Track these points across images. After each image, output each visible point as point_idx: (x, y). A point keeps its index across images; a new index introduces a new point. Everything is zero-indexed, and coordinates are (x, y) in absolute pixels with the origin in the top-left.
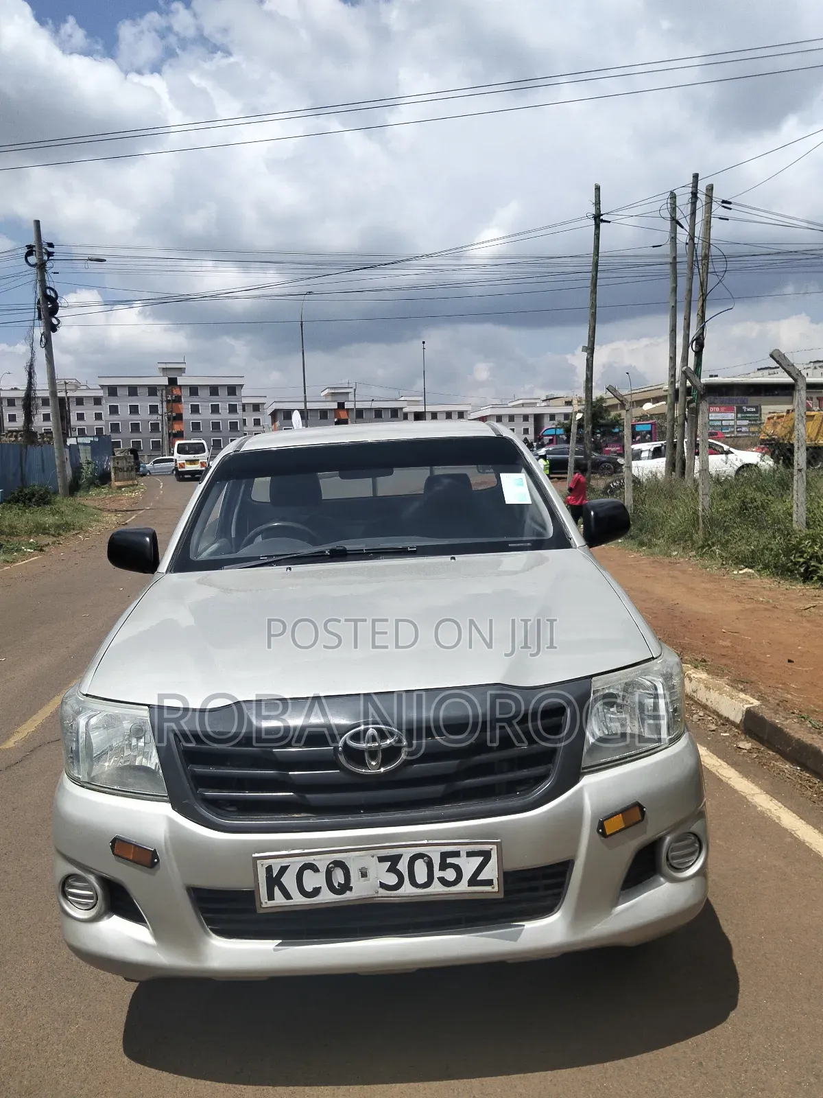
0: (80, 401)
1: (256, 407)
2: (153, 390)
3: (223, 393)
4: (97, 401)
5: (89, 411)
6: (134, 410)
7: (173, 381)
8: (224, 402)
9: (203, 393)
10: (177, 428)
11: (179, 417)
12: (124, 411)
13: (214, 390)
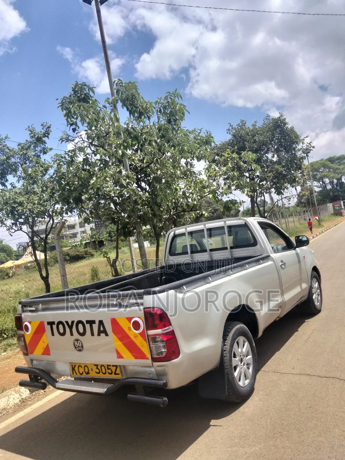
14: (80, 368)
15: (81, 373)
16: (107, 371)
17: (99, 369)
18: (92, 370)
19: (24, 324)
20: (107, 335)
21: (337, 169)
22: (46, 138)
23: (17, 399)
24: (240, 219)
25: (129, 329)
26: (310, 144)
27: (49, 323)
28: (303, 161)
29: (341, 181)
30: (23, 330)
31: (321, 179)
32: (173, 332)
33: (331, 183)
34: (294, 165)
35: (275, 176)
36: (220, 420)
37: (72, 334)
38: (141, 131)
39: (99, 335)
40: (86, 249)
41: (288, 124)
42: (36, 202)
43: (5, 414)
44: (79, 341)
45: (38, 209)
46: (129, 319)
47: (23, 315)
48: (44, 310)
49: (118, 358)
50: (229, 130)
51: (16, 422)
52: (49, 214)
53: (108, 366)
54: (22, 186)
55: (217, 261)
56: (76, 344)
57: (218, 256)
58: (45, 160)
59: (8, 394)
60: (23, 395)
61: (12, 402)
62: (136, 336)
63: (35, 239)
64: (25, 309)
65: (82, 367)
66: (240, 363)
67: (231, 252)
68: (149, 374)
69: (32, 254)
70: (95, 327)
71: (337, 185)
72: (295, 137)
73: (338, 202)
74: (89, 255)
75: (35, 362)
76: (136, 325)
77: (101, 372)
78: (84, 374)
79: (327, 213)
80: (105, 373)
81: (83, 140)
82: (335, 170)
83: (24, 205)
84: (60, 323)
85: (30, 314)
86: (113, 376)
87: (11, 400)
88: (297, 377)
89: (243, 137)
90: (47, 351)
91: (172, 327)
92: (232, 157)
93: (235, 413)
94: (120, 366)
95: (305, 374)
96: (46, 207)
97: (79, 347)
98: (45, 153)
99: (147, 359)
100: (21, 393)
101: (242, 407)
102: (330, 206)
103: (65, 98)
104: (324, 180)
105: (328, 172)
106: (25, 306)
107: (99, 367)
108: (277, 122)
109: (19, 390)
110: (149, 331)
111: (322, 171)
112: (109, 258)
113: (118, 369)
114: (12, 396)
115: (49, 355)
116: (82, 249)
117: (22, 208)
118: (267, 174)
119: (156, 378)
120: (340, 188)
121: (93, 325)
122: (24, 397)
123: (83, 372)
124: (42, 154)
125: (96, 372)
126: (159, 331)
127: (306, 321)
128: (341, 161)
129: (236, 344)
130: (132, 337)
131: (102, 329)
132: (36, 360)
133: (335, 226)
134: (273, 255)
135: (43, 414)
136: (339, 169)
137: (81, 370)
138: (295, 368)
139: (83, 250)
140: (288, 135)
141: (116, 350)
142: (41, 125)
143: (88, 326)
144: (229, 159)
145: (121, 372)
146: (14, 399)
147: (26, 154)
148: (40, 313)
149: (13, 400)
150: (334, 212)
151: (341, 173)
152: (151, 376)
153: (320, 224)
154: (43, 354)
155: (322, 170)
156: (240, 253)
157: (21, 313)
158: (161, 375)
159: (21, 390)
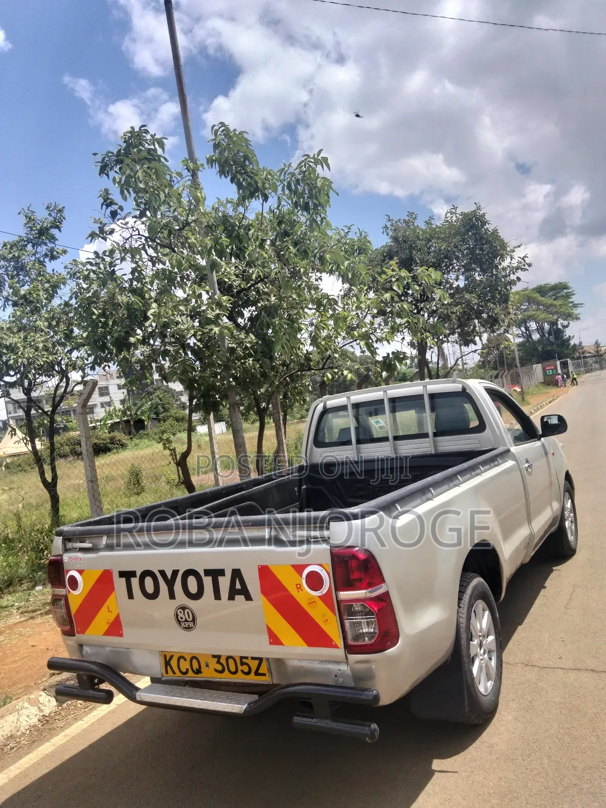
14: (182, 660)
15: (184, 670)
16: (240, 668)
17: (222, 665)
18: (207, 666)
19: (68, 575)
20: (248, 598)
21: (551, 305)
22: (57, 230)
23: (33, 716)
24: (454, 382)
25: (299, 587)
26: (523, 259)
27: (122, 574)
28: (511, 288)
29: (557, 327)
30: (64, 587)
31: (523, 322)
32: (387, 594)
33: (540, 329)
34: (497, 295)
35: (464, 312)
36: (449, 759)
37: (172, 596)
38: (240, 223)
39: (231, 597)
40: (112, 434)
41: (488, 224)
42: (41, 345)
43: (14, 747)
44: (186, 611)
45: (44, 359)
46: (299, 569)
47: (66, 557)
48: (110, 547)
49: (271, 643)
50: (386, 227)
51: (38, 764)
52: (61, 368)
53: (242, 658)
54: (11, 316)
55: (401, 458)
56: (180, 615)
57: (409, 449)
58: (53, 270)
59: (17, 707)
60: (45, 708)
61: (25, 723)
62: (312, 602)
63: (33, 412)
64: (69, 545)
65: (185, 660)
66: (479, 650)
67: (434, 442)
68: (336, 676)
69: (27, 440)
70: (224, 583)
71: (550, 333)
72: (500, 246)
73: (551, 362)
74: (117, 444)
75: (86, 649)
76: (314, 581)
77: (226, 670)
78: (190, 673)
79: (534, 381)
80: (236, 672)
81: (139, 234)
82: (547, 308)
83: (18, 352)
84: (147, 573)
85: (80, 555)
86: (252, 679)
87: (23, 718)
88: (572, 675)
89: (411, 241)
90: (115, 628)
91: (387, 585)
92: (400, 276)
93: (474, 745)
94: (268, 659)
95: (587, 670)
96: (57, 356)
97: (186, 621)
98: (53, 258)
99: (336, 647)
100: (41, 706)
101: (485, 734)
102: (538, 368)
103: (110, 154)
104: (528, 325)
105: (537, 310)
106: (69, 540)
107: (223, 661)
108: (471, 219)
109: (37, 699)
110: (341, 593)
111: (526, 309)
112: (173, 449)
113: (264, 664)
114: (24, 711)
115: (121, 635)
116: (105, 434)
117: (15, 357)
118: (451, 308)
119: (353, 685)
120: (556, 338)
121: (220, 579)
122: (47, 712)
123: (187, 670)
124: (47, 260)
125: (216, 670)
126: (360, 593)
127: (554, 568)
128: (558, 293)
129: (473, 614)
130: (304, 604)
131: (238, 586)
132: (90, 645)
133: (550, 402)
134: (513, 449)
135: (92, 747)
136: (555, 306)
137: (185, 665)
138: (563, 657)
139: (107, 435)
140: (488, 242)
141: (268, 627)
142: (47, 208)
143: (208, 581)
144: (394, 279)
145: (270, 670)
146: (28, 716)
147: (19, 257)
148: (102, 553)
149: (28, 719)
150: (544, 379)
151: (557, 313)
152: (341, 680)
153: (523, 399)
154: (107, 633)
155: (526, 307)
156: (450, 444)
157: (61, 553)
158: (362, 678)
159: (41, 699)
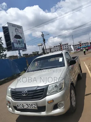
0: (52, 48)
1: (70, 46)
2: (59, 46)
3: (66, 45)
4: (53, 48)
5: (53, 49)
6: (57, 48)
7: (61, 45)
8: (66, 46)
9: (64, 45)
10: (62, 49)
11: (62, 48)
12: (56, 49)
13: (65, 45)
